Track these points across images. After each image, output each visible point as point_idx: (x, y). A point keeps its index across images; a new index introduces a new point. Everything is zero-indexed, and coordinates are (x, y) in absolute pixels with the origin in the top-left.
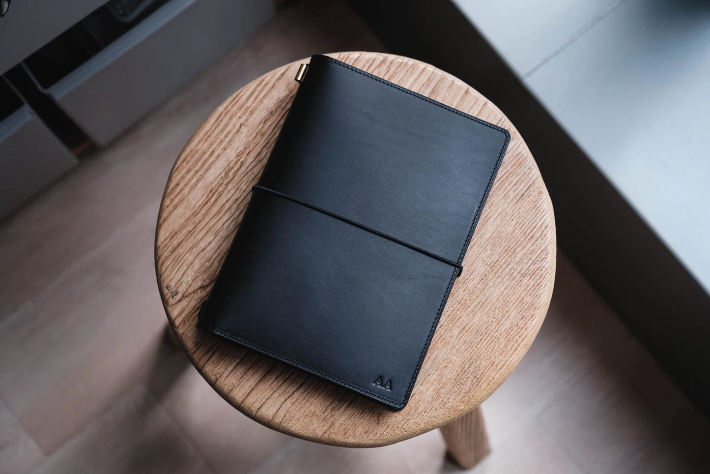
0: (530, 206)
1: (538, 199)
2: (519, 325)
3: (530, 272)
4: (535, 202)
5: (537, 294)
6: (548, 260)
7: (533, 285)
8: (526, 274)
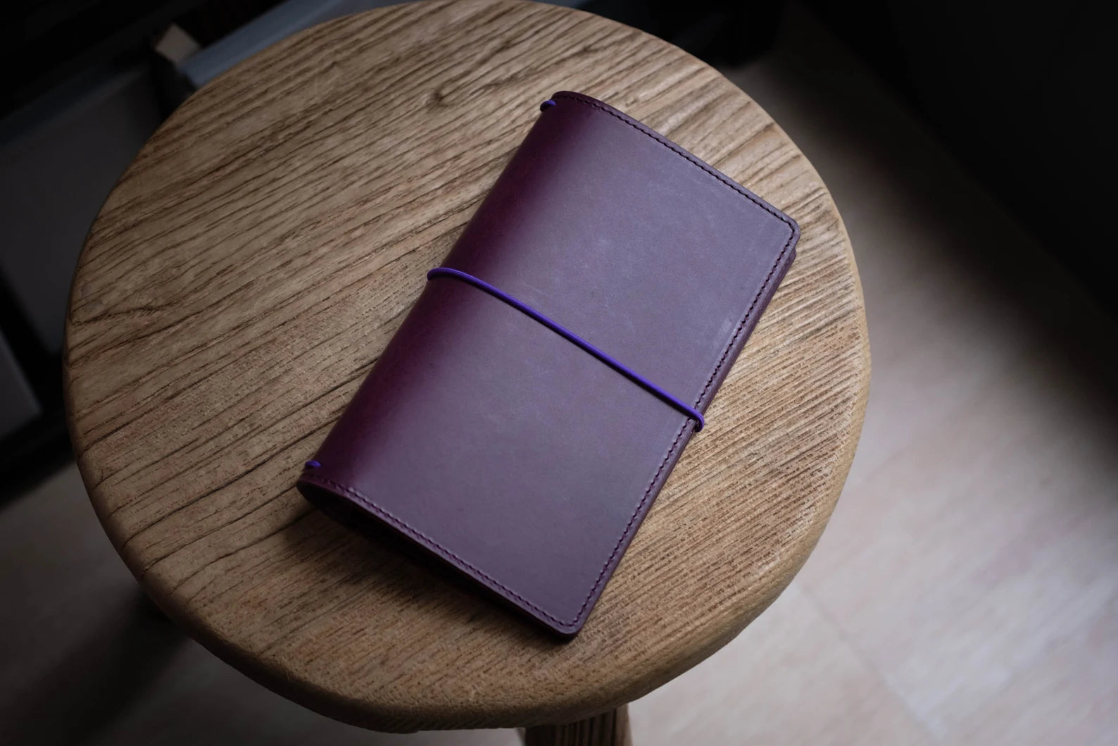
0: (826, 353)
1: (846, 345)
2: (734, 563)
3: (790, 471)
4: (838, 349)
6: (831, 460)
7: (788, 498)
8: (780, 473)
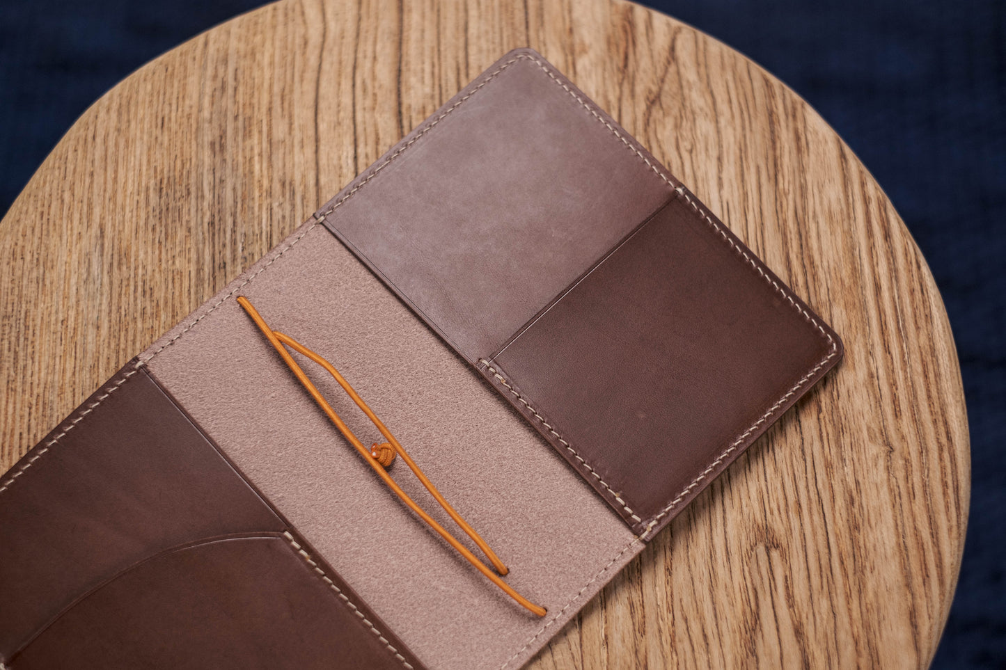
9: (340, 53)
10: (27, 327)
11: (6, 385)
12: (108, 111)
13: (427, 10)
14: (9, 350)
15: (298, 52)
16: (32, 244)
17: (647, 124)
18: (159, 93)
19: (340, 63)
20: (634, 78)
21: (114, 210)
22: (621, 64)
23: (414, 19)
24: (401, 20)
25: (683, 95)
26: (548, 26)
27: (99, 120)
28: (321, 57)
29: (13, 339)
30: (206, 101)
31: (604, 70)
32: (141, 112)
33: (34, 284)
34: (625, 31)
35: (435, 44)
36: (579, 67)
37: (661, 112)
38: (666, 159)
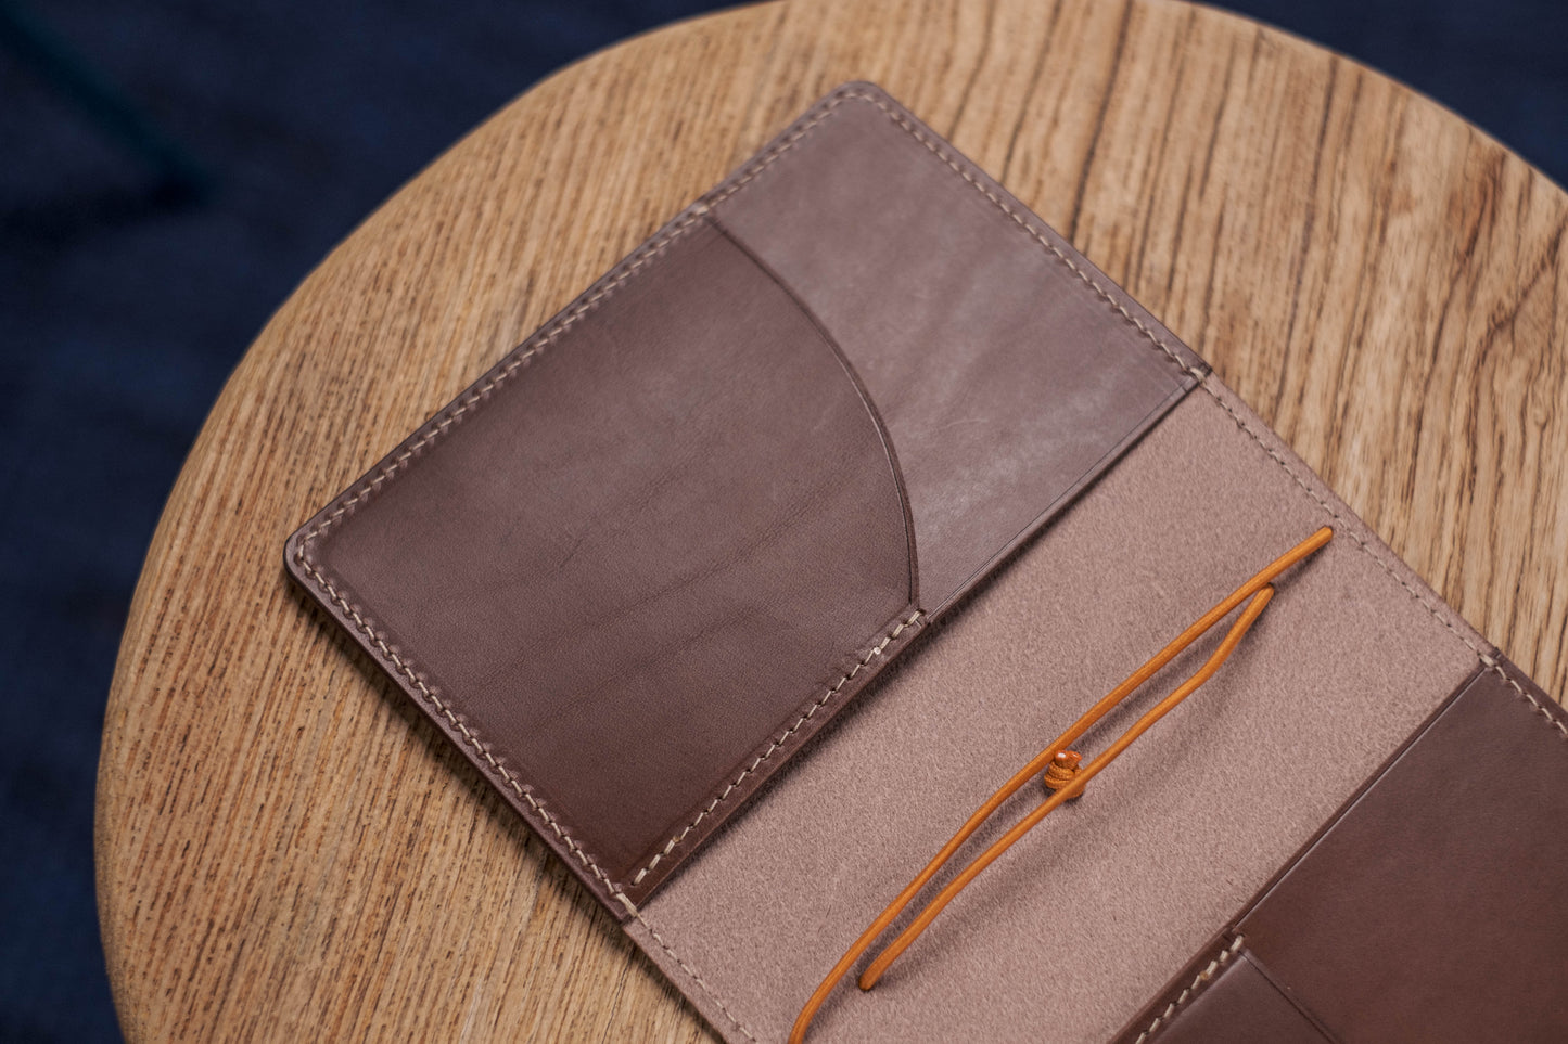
2: (191, 699)
3: (223, 944)
5: (159, 865)
7: (188, 890)
8: (236, 926)
9: (999, 98)
10: (366, 408)
11: (306, 494)
12: (594, 84)
13: (1163, 66)
14: (328, 436)
15: (932, 76)
16: (411, 272)
17: (1481, 359)
18: (684, 78)
19: (996, 112)
20: (1478, 275)
21: (560, 254)
22: (1462, 247)
23: (1136, 74)
24: (1114, 70)
25: (1553, 327)
26: (1356, 148)
27: (575, 97)
28: (965, 96)
29: (339, 420)
30: (759, 116)
31: (1433, 247)
32: (646, 103)
33: (396, 339)
34: (1484, 194)
35: (1161, 126)
36: (1391, 232)
37: (1510, 346)
38: (1498, 427)
